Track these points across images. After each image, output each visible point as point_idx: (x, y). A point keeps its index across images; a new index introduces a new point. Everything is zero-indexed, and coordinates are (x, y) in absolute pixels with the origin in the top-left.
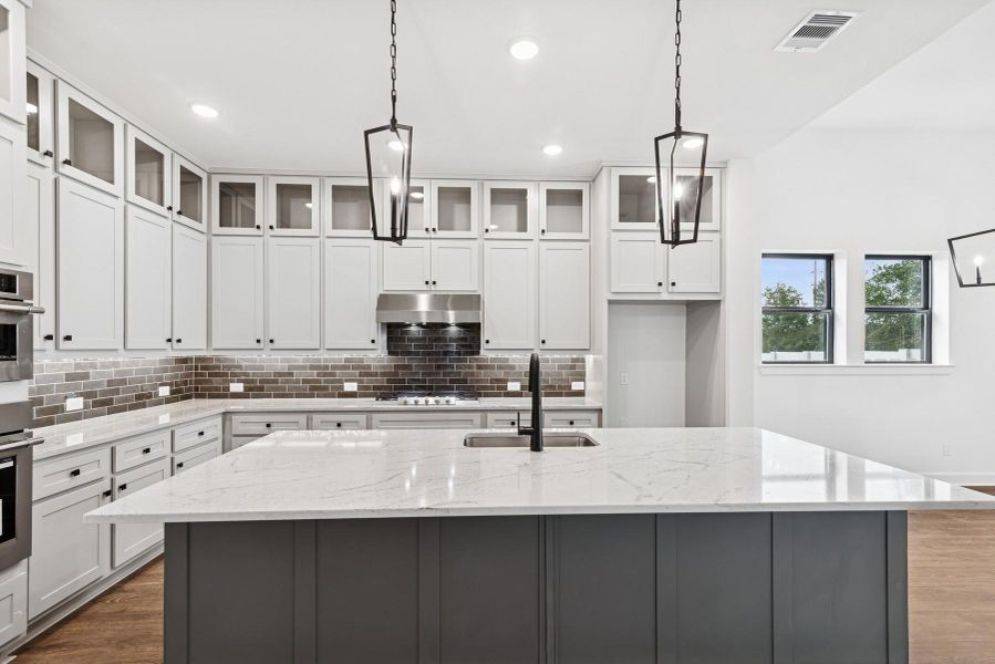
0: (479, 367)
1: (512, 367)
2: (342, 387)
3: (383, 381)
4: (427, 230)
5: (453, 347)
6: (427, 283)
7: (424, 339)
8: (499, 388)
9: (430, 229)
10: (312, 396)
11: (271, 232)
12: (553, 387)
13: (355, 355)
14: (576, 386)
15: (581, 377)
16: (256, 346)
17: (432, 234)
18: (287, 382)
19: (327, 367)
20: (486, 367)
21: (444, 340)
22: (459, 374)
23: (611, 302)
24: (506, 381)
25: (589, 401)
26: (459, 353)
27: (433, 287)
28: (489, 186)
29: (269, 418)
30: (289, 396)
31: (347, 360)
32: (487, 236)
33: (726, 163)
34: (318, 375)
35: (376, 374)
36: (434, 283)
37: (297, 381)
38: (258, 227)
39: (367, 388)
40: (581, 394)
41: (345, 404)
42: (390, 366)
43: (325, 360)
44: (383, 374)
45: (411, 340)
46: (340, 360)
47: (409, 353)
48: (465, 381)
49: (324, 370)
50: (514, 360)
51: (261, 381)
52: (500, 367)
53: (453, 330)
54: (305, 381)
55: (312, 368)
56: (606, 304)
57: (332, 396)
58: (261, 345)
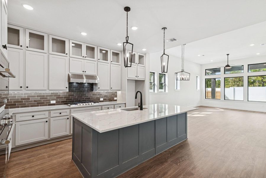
0: (93, 95)
1: (101, 95)
2: (50, 102)
3: (65, 100)
4: (83, 57)
5: (86, 89)
6: (83, 71)
7: (78, 87)
8: (98, 100)
9: (84, 57)
10: (38, 106)
11: (27, 49)
12: (110, 99)
13: (55, 92)
14: (115, 99)
15: (116, 96)
16: (20, 89)
17: (84, 58)
18: (27, 102)
19: (44, 96)
20: (95, 95)
21: (83, 87)
22: (88, 96)
23: (128, 80)
24: (100, 98)
25: (118, 102)
26: (88, 91)
27: (85, 73)
28: (99, 48)
29: (33, 114)
30: (28, 106)
31: (52, 93)
32: (99, 61)
33: (146, 54)
34: (40, 99)
35: (62, 98)
36: (85, 72)
37: (32, 101)
38: (21, 46)
39: (58, 102)
40: (116, 100)
41: (51, 108)
42: (67, 95)
43: (43, 94)
44: (64, 98)
45: (74, 87)
46: (49, 93)
47: (73, 91)
48: (89, 98)
49: (43, 97)
50: (102, 93)
51: (14, 102)
52: (98, 95)
53: (86, 84)
54: (35, 101)
55: (37, 96)
56: (127, 80)
57: (46, 105)
58: (22, 89)
